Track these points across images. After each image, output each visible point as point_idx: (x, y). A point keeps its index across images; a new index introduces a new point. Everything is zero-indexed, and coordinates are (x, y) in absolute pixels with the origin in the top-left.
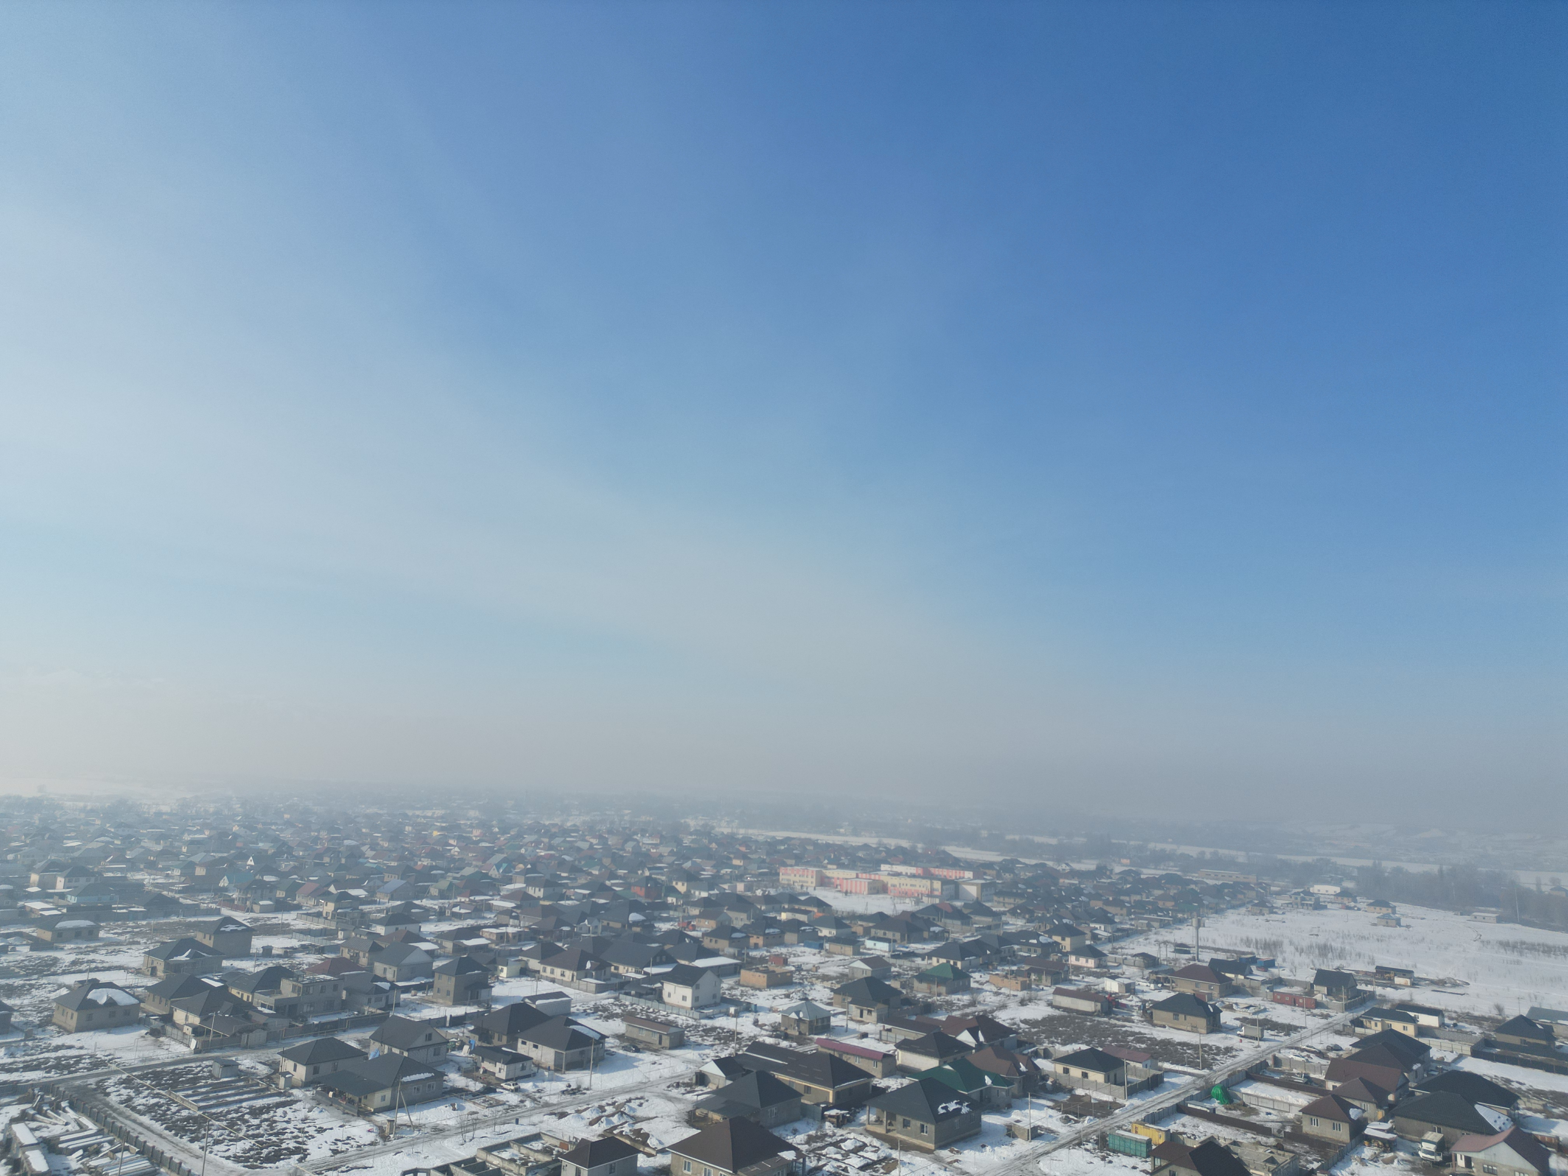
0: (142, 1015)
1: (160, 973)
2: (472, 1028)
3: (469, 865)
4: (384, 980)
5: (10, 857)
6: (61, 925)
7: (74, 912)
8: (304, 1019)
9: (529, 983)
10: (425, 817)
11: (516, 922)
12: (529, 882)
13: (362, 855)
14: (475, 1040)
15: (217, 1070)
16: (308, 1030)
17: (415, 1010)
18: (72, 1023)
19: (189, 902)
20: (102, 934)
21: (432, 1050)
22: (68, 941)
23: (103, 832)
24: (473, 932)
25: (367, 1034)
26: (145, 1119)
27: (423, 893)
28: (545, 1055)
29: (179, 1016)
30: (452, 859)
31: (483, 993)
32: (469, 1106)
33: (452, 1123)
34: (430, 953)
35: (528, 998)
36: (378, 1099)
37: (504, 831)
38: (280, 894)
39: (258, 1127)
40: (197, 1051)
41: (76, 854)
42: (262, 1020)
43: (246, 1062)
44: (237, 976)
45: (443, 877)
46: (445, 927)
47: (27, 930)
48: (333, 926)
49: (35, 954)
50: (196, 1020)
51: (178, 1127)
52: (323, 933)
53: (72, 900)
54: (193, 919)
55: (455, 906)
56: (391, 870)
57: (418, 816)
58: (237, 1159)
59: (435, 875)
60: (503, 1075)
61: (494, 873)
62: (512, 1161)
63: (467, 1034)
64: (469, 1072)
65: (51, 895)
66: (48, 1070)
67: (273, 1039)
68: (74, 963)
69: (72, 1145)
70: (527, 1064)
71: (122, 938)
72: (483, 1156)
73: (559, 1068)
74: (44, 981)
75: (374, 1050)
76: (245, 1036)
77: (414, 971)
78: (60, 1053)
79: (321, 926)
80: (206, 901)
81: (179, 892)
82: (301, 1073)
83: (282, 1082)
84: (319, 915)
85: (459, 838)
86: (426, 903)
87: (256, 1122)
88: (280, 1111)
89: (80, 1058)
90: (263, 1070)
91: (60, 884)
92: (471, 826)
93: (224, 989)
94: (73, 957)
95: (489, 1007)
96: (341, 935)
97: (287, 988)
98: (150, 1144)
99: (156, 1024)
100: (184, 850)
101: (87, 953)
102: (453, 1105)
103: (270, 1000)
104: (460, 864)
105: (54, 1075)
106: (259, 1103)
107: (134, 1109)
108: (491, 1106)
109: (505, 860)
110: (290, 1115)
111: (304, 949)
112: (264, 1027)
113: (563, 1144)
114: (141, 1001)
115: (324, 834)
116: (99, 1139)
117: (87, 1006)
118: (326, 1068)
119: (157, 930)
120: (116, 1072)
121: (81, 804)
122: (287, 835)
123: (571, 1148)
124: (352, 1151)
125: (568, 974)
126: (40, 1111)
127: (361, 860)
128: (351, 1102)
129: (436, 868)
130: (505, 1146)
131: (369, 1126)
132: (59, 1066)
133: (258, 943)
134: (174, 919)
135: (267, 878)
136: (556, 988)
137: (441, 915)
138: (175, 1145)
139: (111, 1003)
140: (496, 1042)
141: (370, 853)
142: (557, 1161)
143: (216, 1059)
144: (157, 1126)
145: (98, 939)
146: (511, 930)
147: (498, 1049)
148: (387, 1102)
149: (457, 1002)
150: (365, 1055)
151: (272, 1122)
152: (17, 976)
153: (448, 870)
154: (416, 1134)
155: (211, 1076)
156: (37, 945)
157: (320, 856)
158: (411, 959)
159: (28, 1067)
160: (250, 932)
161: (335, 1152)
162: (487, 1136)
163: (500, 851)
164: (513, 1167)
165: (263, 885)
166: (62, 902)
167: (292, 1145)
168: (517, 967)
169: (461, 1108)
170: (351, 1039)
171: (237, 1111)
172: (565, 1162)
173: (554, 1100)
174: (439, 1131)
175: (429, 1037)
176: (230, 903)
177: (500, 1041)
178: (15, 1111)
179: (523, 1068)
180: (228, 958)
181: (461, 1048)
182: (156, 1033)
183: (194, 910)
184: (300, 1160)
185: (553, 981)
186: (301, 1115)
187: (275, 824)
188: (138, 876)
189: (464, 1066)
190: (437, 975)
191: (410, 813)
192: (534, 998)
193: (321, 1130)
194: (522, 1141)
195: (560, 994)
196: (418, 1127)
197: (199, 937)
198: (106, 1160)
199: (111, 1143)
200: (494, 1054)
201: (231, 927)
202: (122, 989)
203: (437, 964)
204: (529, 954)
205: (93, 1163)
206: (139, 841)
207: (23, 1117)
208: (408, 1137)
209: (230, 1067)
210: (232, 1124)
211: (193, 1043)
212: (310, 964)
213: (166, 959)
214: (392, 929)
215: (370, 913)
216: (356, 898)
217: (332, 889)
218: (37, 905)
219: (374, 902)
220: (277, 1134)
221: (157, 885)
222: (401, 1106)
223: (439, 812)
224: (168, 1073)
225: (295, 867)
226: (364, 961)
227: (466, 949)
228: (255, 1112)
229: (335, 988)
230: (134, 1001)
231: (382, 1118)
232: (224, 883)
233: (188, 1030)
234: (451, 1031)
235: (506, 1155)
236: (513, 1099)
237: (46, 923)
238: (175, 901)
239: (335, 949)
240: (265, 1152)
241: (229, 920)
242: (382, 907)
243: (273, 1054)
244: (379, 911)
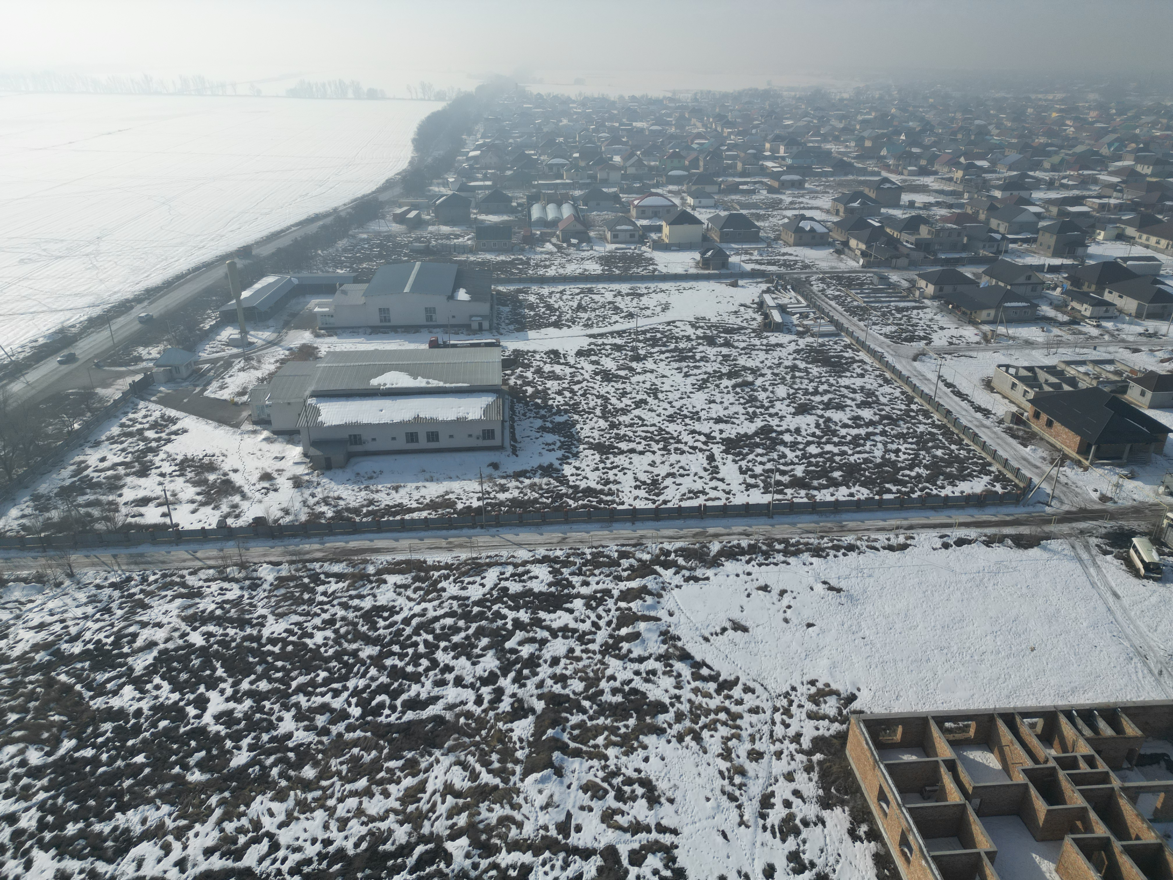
0: (830, 240)
1: (841, 214)
2: (1066, 275)
3: (1082, 143)
4: (997, 232)
5: (754, 131)
6: (783, 178)
7: (791, 169)
8: (935, 254)
9: (1123, 247)
10: (1046, 100)
11: (1120, 195)
12: (1138, 160)
13: (988, 133)
14: (1068, 285)
15: (876, 280)
16: (937, 262)
17: (1019, 257)
18: (791, 240)
19: (860, 166)
20: (807, 185)
21: (1030, 288)
22: (787, 189)
23: (806, 114)
24: (1078, 201)
25: (980, 270)
26: (833, 303)
27: (1037, 166)
28: (1130, 304)
29: (853, 243)
30: (1067, 138)
31: (1080, 251)
32: (1056, 331)
33: (1040, 340)
34: (1038, 215)
35: (1121, 258)
36: (984, 315)
37: (1120, 113)
38: (923, 162)
39: (901, 319)
40: (863, 266)
41: (791, 130)
42: (905, 251)
43: (894, 277)
44: (890, 220)
45: (1056, 153)
46: (1053, 195)
47: (765, 180)
48: (960, 189)
49: (770, 196)
50: (863, 247)
51: (852, 311)
52: (952, 193)
53: (789, 161)
54: (862, 178)
55: (1064, 178)
56: (1011, 146)
57: (1040, 99)
58: (886, 336)
59: (1050, 151)
60: (1088, 314)
61: (1105, 151)
62: (1086, 374)
63: (1061, 279)
64: (1060, 307)
65: (777, 158)
66: (780, 266)
67: (912, 265)
68: (791, 203)
69: (794, 310)
70: (1111, 308)
71: (818, 189)
72: (1063, 366)
73: (1139, 315)
74: (775, 213)
75: (985, 281)
76: (894, 261)
77: (1022, 228)
78: (786, 257)
79: (951, 189)
80: (871, 166)
81: (854, 158)
82: (930, 289)
83: (917, 293)
84: (950, 179)
85: (1076, 119)
86: (1038, 174)
87: (899, 316)
88: (915, 312)
89: (796, 262)
90: (905, 284)
91: (782, 149)
92: (1089, 108)
93: (881, 228)
94: (790, 199)
95: (1083, 262)
96: (966, 196)
97: (924, 232)
98: (836, 318)
99: (839, 247)
100: (858, 127)
101: (798, 197)
102: (1043, 328)
103: (912, 239)
104: (1073, 142)
105: (783, 270)
106: (902, 305)
107: (826, 296)
108: (1074, 333)
109: (1116, 140)
110: (922, 315)
111: (938, 204)
112: (907, 256)
113: (1133, 371)
114: (830, 231)
115: (959, 115)
116: (807, 310)
117: (799, 231)
118: (948, 289)
119: (840, 184)
120: (816, 273)
121: (793, 94)
122: (930, 116)
123: (1140, 375)
124: (963, 345)
125: (1164, 242)
126: (777, 289)
127: (988, 137)
128: (964, 313)
129: (1051, 145)
130: (1083, 363)
131: (976, 332)
132: (786, 264)
133: (905, 198)
134: (851, 177)
135: (914, 150)
136: (1149, 253)
137: (1051, 185)
138: (850, 321)
139: (812, 230)
140: (1085, 289)
141: (995, 131)
142: (1124, 381)
143: (875, 273)
144: (839, 308)
145: (804, 189)
146: (1113, 201)
147: (1087, 294)
148: (991, 317)
149: (1056, 254)
150: (977, 284)
151: (909, 318)
152: (761, 208)
153: (1061, 147)
154: (1011, 342)
155: (872, 283)
156: (771, 190)
157: (955, 133)
158: (1021, 218)
159: (769, 263)
160: (900, 189)
161: (951, 343)
162: (1068, 353)
163: (1114, 131)
164: (1086, 378)
165: (911, 155)
166: (783, 163)
167: (922, 334)
168: (1115, 232)
169: (1049, 331)
170: (968, 272)
171: (887, 307)
172: (1132, 384)
173: (1131, 338)
174: (1029, 344)
175: (1029, 278)
176: (887, 168)
177: (1090, 289)
178: (764, 286)
179: (1107, 311)
180: (885, 207)
181: (1054, 289)
182: (839, 252)
183: (864, 172)
184: (927, 344)
185: (1147, 247)
186: (929, 316)
187: (922, 107)
188: (828, 146)
189: (1056, 302)
190: (1041, 232)
191: (1033, 96)
192: (1125, 259)
193: (942, 328)
194: (1097, 363)
195: (1153, 259)
196: (1013, 338)
197: (866, 191)
198: (812, 322)
199: (814, 313)
200: (1083, 298)
201: (888, 185)
202: (819, 222)
203: (1042, 224)
204: (1128, 223)
205: (805, 322)
206: (828, 120)
207: (768, 291)
208: (1005, 343)
209: (884, 279)
210: (884, 315)
211: (861, 261)
212: (942, 216)
213: (845, 205)
214: (1008, 194)
215: (990, 180)
216: (981, 168)
217: (962, 160)
218: (770, 164)
219: (995, 172)
220: (912, 326)
221: (839, 153)
222: (1001, 323)
223: (1059, 96)
224: (845, 278)
225: (935, 142)
226: (982, 216)
227: (1069, 214)
228: (899, 310)
229: (959, 234)
230: (826, 231)
231: (986, 328)
232: (884, 152)
233: (858, 253)
234: (1048, 276)
235: (1082, 369)
236: (1095, 332)
237: (775, 176)
238: (851, 165)
239: (961, 206)
240: (904, 335)
241: (886, 180)
242: (1001, 176)
243: (912, 274)
244: (999, 179)
